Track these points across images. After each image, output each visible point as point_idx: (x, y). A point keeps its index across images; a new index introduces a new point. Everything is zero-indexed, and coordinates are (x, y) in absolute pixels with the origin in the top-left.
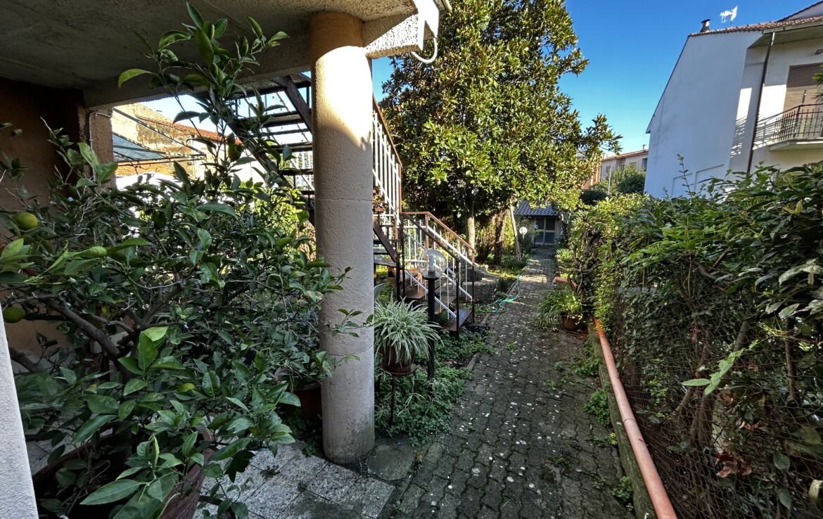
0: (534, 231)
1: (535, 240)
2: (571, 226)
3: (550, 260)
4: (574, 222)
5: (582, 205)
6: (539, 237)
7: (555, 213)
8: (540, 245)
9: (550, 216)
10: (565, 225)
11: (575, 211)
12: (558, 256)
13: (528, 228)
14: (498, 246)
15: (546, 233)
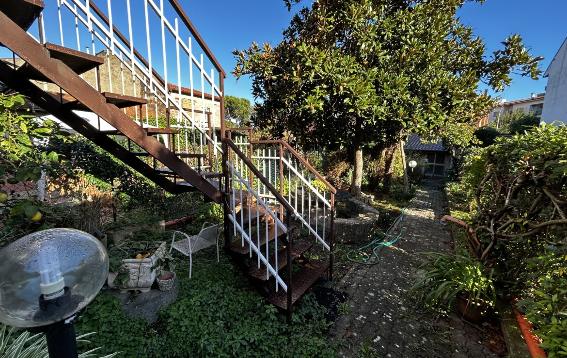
0: (424, 164)
1: (425, 172)
2: (462, 161)
3: (439, 191)
4: (466, 157)
5: (476, 141)
6: (429, 169)
7: (446, 149)
8: (429, 176)
9: (441, 151)
10: (455, 159)
11: (467, 147)
12: (448, 189)
13: (417, 161)
14: (388, 177)
15: (436, 166)
